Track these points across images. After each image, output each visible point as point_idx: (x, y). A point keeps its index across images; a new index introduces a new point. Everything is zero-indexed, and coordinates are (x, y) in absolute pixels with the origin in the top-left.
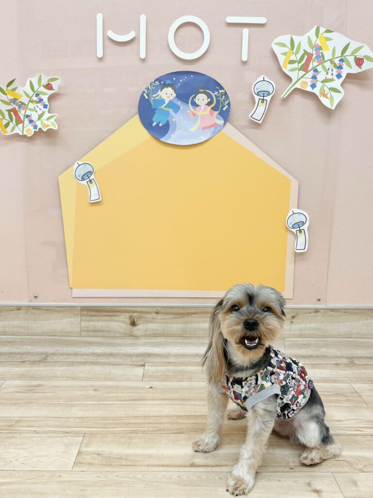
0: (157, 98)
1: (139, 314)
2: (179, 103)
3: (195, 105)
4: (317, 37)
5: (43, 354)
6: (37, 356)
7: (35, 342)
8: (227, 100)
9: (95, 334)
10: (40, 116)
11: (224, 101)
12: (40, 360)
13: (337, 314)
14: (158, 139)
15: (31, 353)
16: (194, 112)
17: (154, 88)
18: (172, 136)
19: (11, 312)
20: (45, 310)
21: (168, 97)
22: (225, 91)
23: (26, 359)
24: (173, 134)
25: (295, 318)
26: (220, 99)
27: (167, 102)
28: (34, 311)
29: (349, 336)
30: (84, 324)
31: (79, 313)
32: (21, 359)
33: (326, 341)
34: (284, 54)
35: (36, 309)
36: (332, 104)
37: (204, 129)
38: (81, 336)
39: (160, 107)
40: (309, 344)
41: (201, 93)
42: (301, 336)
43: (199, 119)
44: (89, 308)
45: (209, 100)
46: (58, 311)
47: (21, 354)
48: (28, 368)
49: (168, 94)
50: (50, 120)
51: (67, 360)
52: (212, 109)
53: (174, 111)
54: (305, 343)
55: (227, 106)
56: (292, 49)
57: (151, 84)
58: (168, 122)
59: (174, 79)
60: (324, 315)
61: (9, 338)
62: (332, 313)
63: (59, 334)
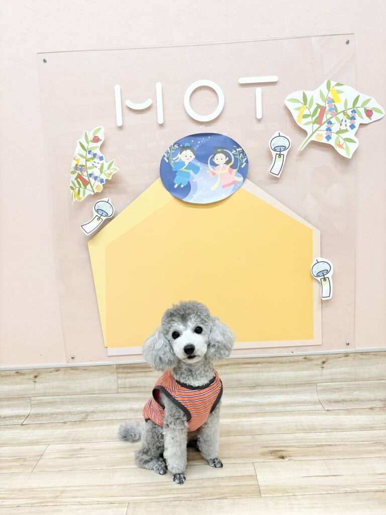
0: (177, 161)
2: (199, 164)
3: (214, 164)
4: (329, 91)
5: (84, 413)
6: (77, 416)
7: (74, 401)
8: (244, 158)
9: (132, 390)
11: (242, 158)
12: (80, 419)
13: (368, 357)
14: (180, 200)
15: (71, 412)
16: (214, 172)
17: (174, 151)
18: (194, 196)
19: (50, 373)
20: (83, 370)
21: (188, 159)
22: (243, 150)
23: (67, 420)
24: (195, 194)
25: (325, 364)
26: (238, 157)
27: (187, 164)
28: (72, 371)
29: (380, 377)
30: (120, 381)
31: (115, 371)
32: (62, 420)
33: (357, 384)
34: (298, 109)
35: (74, 369)
36: (348, 153)
37: (224, 186)
38: (118, 393)
39: (181, 170)
40: (341, 388)
41: (219, 152)
42: (332, 380)
43: (219, 178)
44: (125, 366)
45: (227, 159)
46: (95, 371)
47: (62, 414)
48: (69, 430)
49: (187, 156)
51: (107, 418)
52: (231, 167)
53: (194, 173)
54: (336, 387)
55: (245, 164)
56: (305, 104)
57: (170, 148)
58: (189, 182)
59: (193, 141)
60: (354, 359)
61: (50, 398)
62: (361, 357)
63: (97, 392)
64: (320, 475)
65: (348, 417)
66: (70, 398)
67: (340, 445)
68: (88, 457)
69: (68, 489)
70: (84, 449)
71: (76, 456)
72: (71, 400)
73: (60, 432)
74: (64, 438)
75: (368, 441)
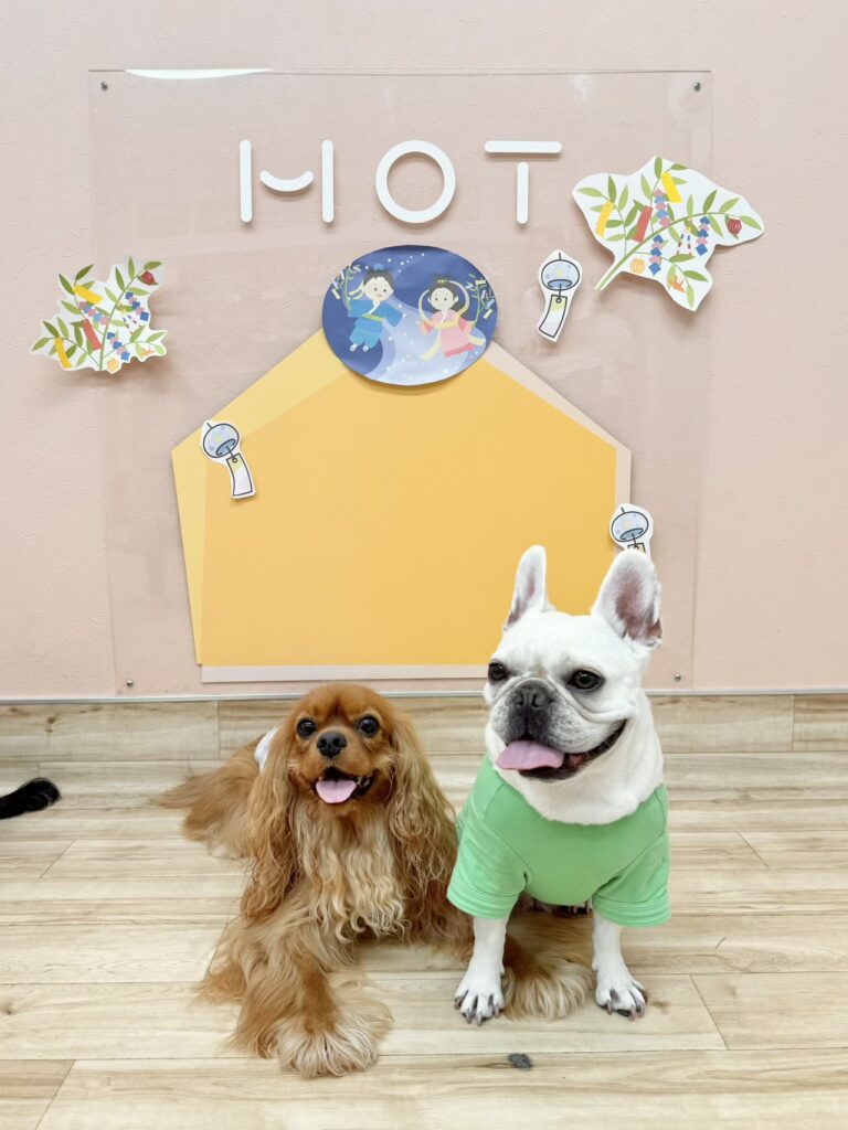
0: (357, 298)
4: (658, 176)
5: (147, 796)
6: (132, 799)
8: (490, 299)
10: (134, 336)
11: (485, 300)
12: (139, 805)
13: (716, 705)
14: (360, 376)
15: (121, 794)
16: (430, 323)
17: (351, 278)
18: (388, 368)
19: (83, 715)
20: (149, 710)
21: (379, 296)
22: (487, 282)
24: (390, 365)
26: (478, 297)
27: (376, 305)
28: (127, 712)
29: (740, 748)
30: (226, 735)
31: (216, 713)
32: (103, 805)
33: (693, 760)
34: (598, 209)
35: (130, 708)
36: (691, 301)
37: (448, 354)
38: (219, 759)
39: (364, 315)
41: (440, 286)
43: (439, 336)
44: (236, 703)
45: (457, 299)
46: (175, 711)
47: (102, 796)
48: (116, 820)
49: (378, 290)
50: (154, 342)
53: (389, 321)
55: (490, 311)
56: (613, 200)
57: (344, 271)
58: (379, 343)
59: (390, 260)
61: (78, 766)
62: (704, 704)
66: (120, 768)
68: (152, 859)
71: (128, 857)
72: (120, 771)
73: (98, 822)
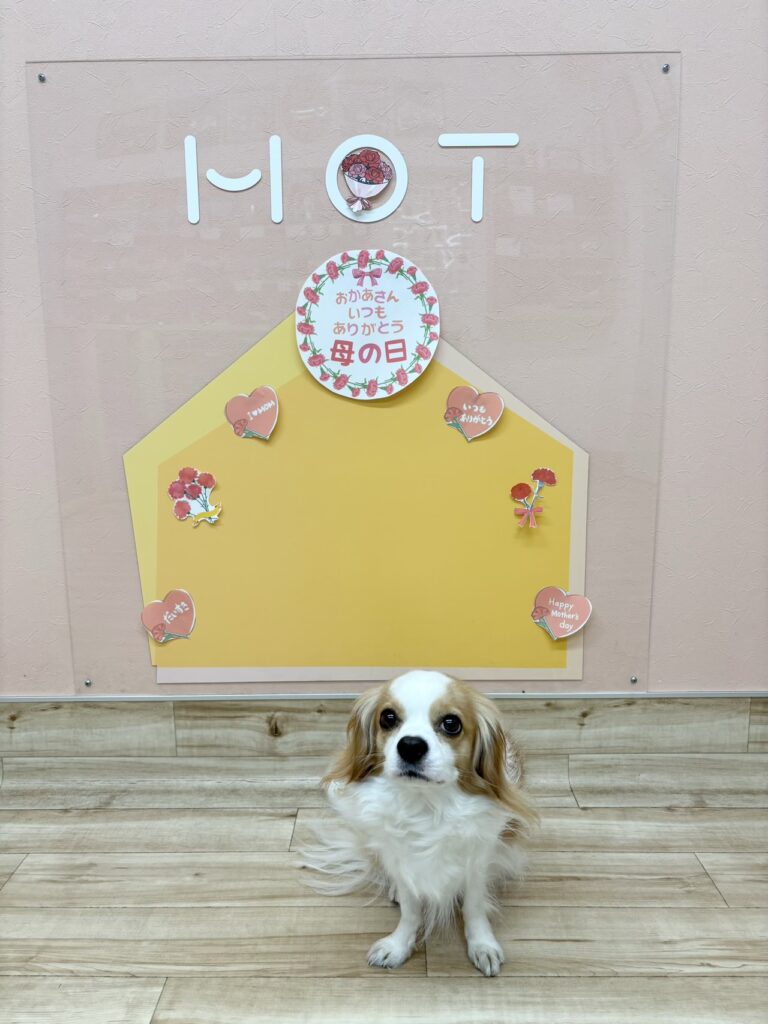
1: (286, 714)
5: (106, 792)
9: (204, 751)
12: (98, 804)
13: (671, 707)
19: (43, 713)
20: (107, 708)
23: (71, 805)
25: (588, 717)
28: (86, 710)
29: (694, 748)
30: (181, 734)
33: (649, 760)
38: (177, 756)
40: (617, 765)
42: (599, 750)
44: (191, 703)
51: (150, 806)
54: (607, 763)
60: (644, 710)
61: (40, 761)
62: (659, 706)
63: (135, 753)
64: (550, 937)
65: (621, 823)
66: (81, 763)
67: (597, 879)
68: (102, 881)
69: (54, 944)
70: (95, 865)
71: (77, 879)
72: (82, 766)
73: (53, 829)
74: (59, 841)
75: (651, 874)
